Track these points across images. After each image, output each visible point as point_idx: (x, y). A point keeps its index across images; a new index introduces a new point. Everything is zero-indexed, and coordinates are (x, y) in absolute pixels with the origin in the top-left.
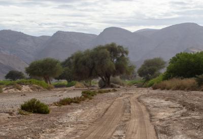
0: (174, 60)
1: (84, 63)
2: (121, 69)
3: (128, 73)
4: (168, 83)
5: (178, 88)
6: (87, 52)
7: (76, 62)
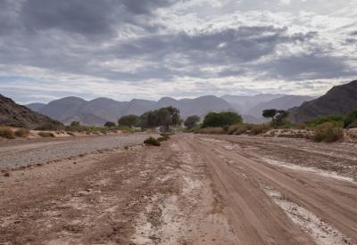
0: (207, 117)
1: (154, 117)
2: (176, 121)
3: (180, 124)
4: (205, 130)
5: (212, 133)
6: (155, 111)
7: (149, 117)
